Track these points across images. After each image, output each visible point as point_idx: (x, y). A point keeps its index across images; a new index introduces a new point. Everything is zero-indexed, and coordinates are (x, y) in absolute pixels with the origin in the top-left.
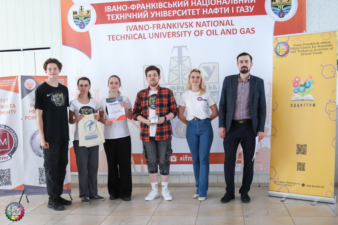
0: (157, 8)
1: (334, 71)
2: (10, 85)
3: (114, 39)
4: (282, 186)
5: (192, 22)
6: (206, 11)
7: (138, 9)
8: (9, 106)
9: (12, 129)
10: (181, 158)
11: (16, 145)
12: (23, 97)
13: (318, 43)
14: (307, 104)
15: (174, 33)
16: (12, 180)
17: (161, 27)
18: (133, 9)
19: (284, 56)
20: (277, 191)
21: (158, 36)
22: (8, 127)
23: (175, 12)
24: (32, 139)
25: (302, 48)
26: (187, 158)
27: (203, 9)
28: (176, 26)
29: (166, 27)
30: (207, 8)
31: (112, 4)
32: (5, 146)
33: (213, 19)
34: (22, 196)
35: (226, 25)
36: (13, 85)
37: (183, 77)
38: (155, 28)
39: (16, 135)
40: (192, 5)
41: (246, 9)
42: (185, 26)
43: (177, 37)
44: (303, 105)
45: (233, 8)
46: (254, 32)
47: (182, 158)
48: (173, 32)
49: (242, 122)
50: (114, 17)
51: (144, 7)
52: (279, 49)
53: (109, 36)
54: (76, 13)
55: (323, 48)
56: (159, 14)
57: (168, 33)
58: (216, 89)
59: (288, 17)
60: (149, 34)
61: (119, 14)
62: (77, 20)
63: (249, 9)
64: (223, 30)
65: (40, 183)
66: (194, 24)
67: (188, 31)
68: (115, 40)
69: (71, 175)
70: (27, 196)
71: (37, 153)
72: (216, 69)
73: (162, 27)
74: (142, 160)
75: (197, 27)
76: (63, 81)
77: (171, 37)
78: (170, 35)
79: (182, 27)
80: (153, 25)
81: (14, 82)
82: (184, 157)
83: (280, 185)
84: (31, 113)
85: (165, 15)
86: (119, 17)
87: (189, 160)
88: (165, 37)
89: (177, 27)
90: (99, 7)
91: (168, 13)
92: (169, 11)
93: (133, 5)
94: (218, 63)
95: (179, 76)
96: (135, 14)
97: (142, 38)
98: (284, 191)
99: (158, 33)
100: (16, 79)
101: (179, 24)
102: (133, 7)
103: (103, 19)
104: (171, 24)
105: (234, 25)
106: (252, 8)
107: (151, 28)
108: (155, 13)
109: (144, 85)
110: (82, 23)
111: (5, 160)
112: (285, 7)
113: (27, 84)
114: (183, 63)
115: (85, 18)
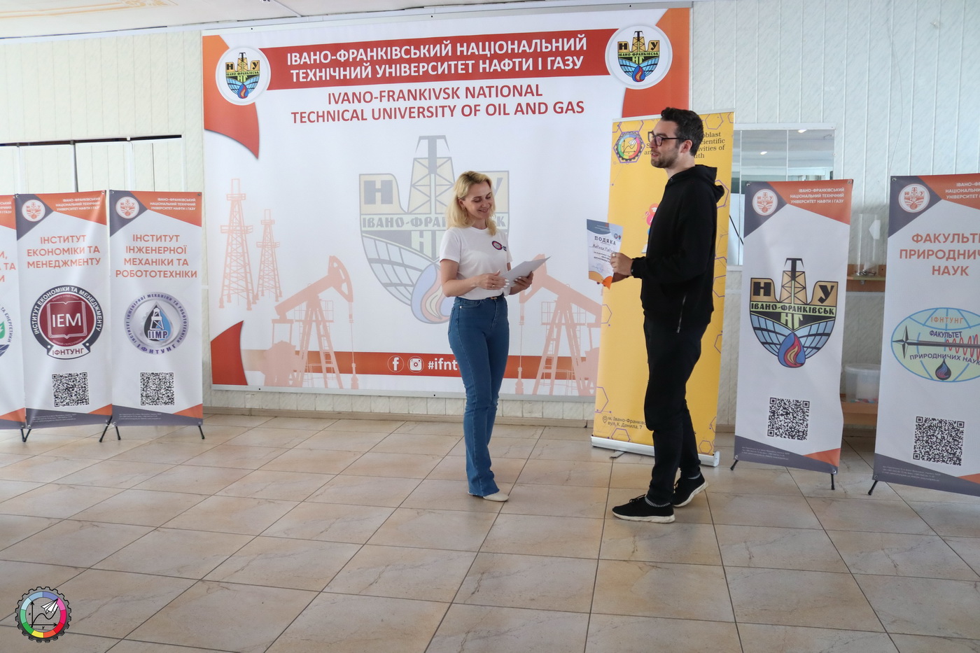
0: (389, 58)
2: (89, 208)
3: (304, 120)
4: (618, 427)
5: (458, 88)
6: (487, 66)
7: (351, 60)
8: (87, 250)
9: (91, 296)
10: (430, 364)
11: (99, 327)
12: (112, 232)
15: (421, 110)
16: (91, 394)
17: (396, 97)
18: (342, 59)
19: (633, 160)
20: (608, 438)
21: (388, 114)
22: (83, 290)
24: (129, 316)
26: (443, 365)
27: (481, 62)
28: (426, 94)
29: (406, 98)
30: (488, 58)
31: (300, 50)
32: (78, 329)
33: (499, 82)
34: (107, 427)
35: (525, 95)
36: (96, 208)
37: (437, 199)
38: (385, 99)
39: (99, 306)
40: (459, 54)
41: (567, 63)
42: (443, 95)
43: (428, 117)
45: (540, 59)
46: (583, 109)
47: (433, 364)
48: (419, 108)
50: (304, 75)
51: (364, 57)
52: (623, 147)
53: (295, 114)
54: (232, 66)
56: (393, 70)
57: (410, 108)
58: (503, 225)
59: (652, 80)
60: (373, 110)
61: (314, 70)
62: (233, 81)
63: (574, 62)
64: (519, 104)
65: (143, 403)
66: (462, 93)
67: (449, 107)
68: (305, 122)
70: (119, 427)
71: (138, 343)
72: (504, 183)
73: (399, 97)
74: (354, 365)
75: (467, 97)
76: (192, 202)
77: (414, 117)
78: (414, 112)
79: (437, 98)
80: (381, 92)
81: (98, 203)
82: (436, 362)
83: (614, 426)
84: (128, 264)
85: (405, 72)
86: (315, 75)
87: (445, 369)
88: (403, 117)
89: (427, 96)
90: (277, 56)
91: (410, 69)
92: (413, 65)
93: (342, 52)
94: (508, 172)
95: (430, 197)
96: (345, 70)
97: (359, 119)
98: (620, 437)
99: (391, 109)
100: (102, 196)
101: (432, 91)
102: (342, 56)
103: (282, 79)
104: (416, 90)
105: (541, 95)
106: (578, 61)
107: (377, 98)
108: (385, 67)
109: (361, 214)
110: (244, 86)
111: (78, 355)
112: (646, 59)
113: (121, 207)
114: (438, 171)
115: (249, 77)
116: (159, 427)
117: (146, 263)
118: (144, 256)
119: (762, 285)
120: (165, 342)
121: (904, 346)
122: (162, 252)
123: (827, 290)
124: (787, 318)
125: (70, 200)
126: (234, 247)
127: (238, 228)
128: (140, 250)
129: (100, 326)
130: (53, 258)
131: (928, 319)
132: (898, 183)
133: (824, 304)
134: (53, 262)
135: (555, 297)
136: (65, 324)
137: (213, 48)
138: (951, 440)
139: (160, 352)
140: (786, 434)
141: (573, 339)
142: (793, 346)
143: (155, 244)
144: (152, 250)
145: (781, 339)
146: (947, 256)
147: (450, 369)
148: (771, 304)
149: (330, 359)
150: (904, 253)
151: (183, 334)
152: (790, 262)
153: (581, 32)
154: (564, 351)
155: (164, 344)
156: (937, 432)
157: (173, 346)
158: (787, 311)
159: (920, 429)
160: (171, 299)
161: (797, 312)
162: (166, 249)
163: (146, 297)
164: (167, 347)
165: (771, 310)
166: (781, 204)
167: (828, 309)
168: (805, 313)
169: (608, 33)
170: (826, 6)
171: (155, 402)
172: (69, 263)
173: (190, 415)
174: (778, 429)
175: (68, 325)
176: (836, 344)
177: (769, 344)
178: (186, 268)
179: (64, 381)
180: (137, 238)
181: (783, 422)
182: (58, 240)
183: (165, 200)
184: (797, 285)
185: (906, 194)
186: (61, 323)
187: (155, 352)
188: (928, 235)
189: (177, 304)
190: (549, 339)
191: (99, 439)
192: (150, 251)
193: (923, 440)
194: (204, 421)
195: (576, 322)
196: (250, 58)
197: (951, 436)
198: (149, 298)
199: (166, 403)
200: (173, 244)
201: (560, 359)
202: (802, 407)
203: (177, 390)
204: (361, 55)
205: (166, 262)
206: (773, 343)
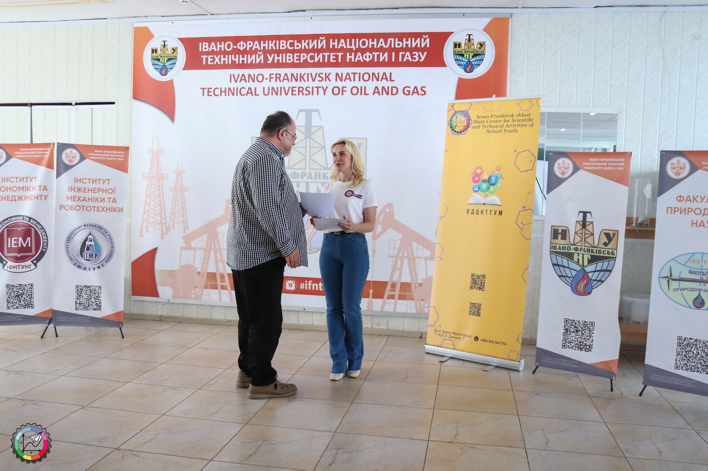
0: (278, 48)
1: (533, 161)
2: (41, 156)
3: (210, 94)
4: (446, 338)
5: (330, 73)
6: (353, 57)
7: (248, 49)
8: (38, 188)
9: (39, 224)
10: (301, 285)
11: (44, 248)
12: (58, 175)
13: (513, 116)
14: (491, 210)
15: (301, 89)
16: (36, 301)
17: (282, 78)
18: (242, 48)
19: (462, 133)
20: (438, 346)
21: (276, 92)
22: (33, 219)
23: (304, 57)
24: (68, 240)
25: (489, 121)
26: (311, 286)
27: (348, 54)
28: (305, 77)
29: (290, 80)
30: (353, 51)
31: (209, 40)
32: (28, 249)
33: (362, 70)
34: (48, 326)
35: (381, 80)
36: (45, 156)
37: (311, 158)
38: (272, 80)
39: (45, 232)
40: (331, 47)
41: (414, 56)
42: (318, 78)
43: (306, 94)
44: (485, 212)
45: (393, 53)
46: (425, 92)
47: (304, 285)
48: (299, 88)
50: (212, 60)
51: (258, 47)
52: (456, 122)
53: (203, 89)
54: (156, 51)
55: (519, 123)
56: (280, 58)
57: (292, 88)
59: (479, 72)
60: (264, 88)
61: (219, 56)
62: (157, 62)
63: (419, 56)
64: (377, 87)
65: (77, 309)
66: (332, 77)
67: (323, 87)
68: (211, 96)
69: (125, 300)
70: (56, 327)
71: (75, 262)
72: (363, 147)
73: (284, 79)
75: (336, 81)
76: (121, 154)
77: (295, 95)
78: (295, 91)
79: (314, 80)
80: (270, 74)
81: (48, 152)
82: (306, 284)
83: (443, 337)
84: (69, 201)
85: (290, 60)
86: (220, 59)
87: (313, 289)
88: (286, 94)
89: (306, 79)
90: (191, 44)
91: (293, 58)
92: (295, 55)
93: (242, 43)
94: (366, 139)
95: (305, 156)
96: (243, 57)
97: (252, 95)
98: (446, 346)
99: (278, 88)
100: (51, 147)
101: (310, 75)
102: (241, 46)
103: (195, 62)
104: (297, 74)
105: (394, 81)
106: (423, 55)
107: (267, 79)
108: (274, 56)
110: (164, 67)
111: (27, 269)
112: (475, 56)
113: (66, 156)
114: (313, 136)
115: (169, 60)
116: (88, 327)
117: (83, 200)
118: (82, 195)
119: (560, 231)
120: (96, 261)
121: (668, 281)
122: (97, 192)
123: (610, 237)
124: (578, 257)
125: (26, 149)
126: (153, 190)
127: (156, 176)
128: (79, 190)
129: (46, 247)
130: (11, 193)
131: (688, 261)
132: (666, 156)
133: (608, 247)
134: (11, 197)
135: (400, 236)
136: (18, 245)
137: (142, 36)
138: (704, 355)
139: (92, 269)
140: (576, 347)
141: (413, 270)
142: (583, 278)
143: (91, 186)
144: (89, 190)
145: (574, 273)
146: (702, 213)
147: (317, 289)
148: (567, 246)
149: (224, 279)
150: (670, 209)
152: (581, 214)
153: (426, 34)
154: (406, 279)
155: (95, 263)
156: (693, 349)
157: (102, 265)
158: (579, 252)
159: (680, 346)
160: (102, 229)
161: (586, 253)
162: (99, 190)
163: (83, 226)
164: (98, 265)
165: (566, 251)
166: (576, 169)
167: (610, 251)
168: (593, 254)
169: (446, 35)
170: (613, 20)
171: (86, 308)
172: (23, 198)
173: (114, 319)
174: (570, 343)
175: (20, 246)
176: (615, 279)
177: (564, 277)
178: (114, 205)
179: (15, 289)
180: (77, 180)
181: (574, 338)
182: (15, 179)
183: (100, 151)
184: (587, 232)
185: (672, 164)
186: (15, 244)
187: (88, 269)
188: (689, 196)
189: (106, 233)
190: (394, 268)
191: (41, 336)
192: (87, 191)
193: (682, 355)
194: (124, 324)
195: (415, 256)
196: (171, 45)
197: (704, 352)
198: (85, 227)
199: (94, 309)
200: (105, 186)
201: (402, 284)
202: (588, 327)
203: (104, 299)
204: (256, 46)
205: (99, 200)
206: (567, 277)
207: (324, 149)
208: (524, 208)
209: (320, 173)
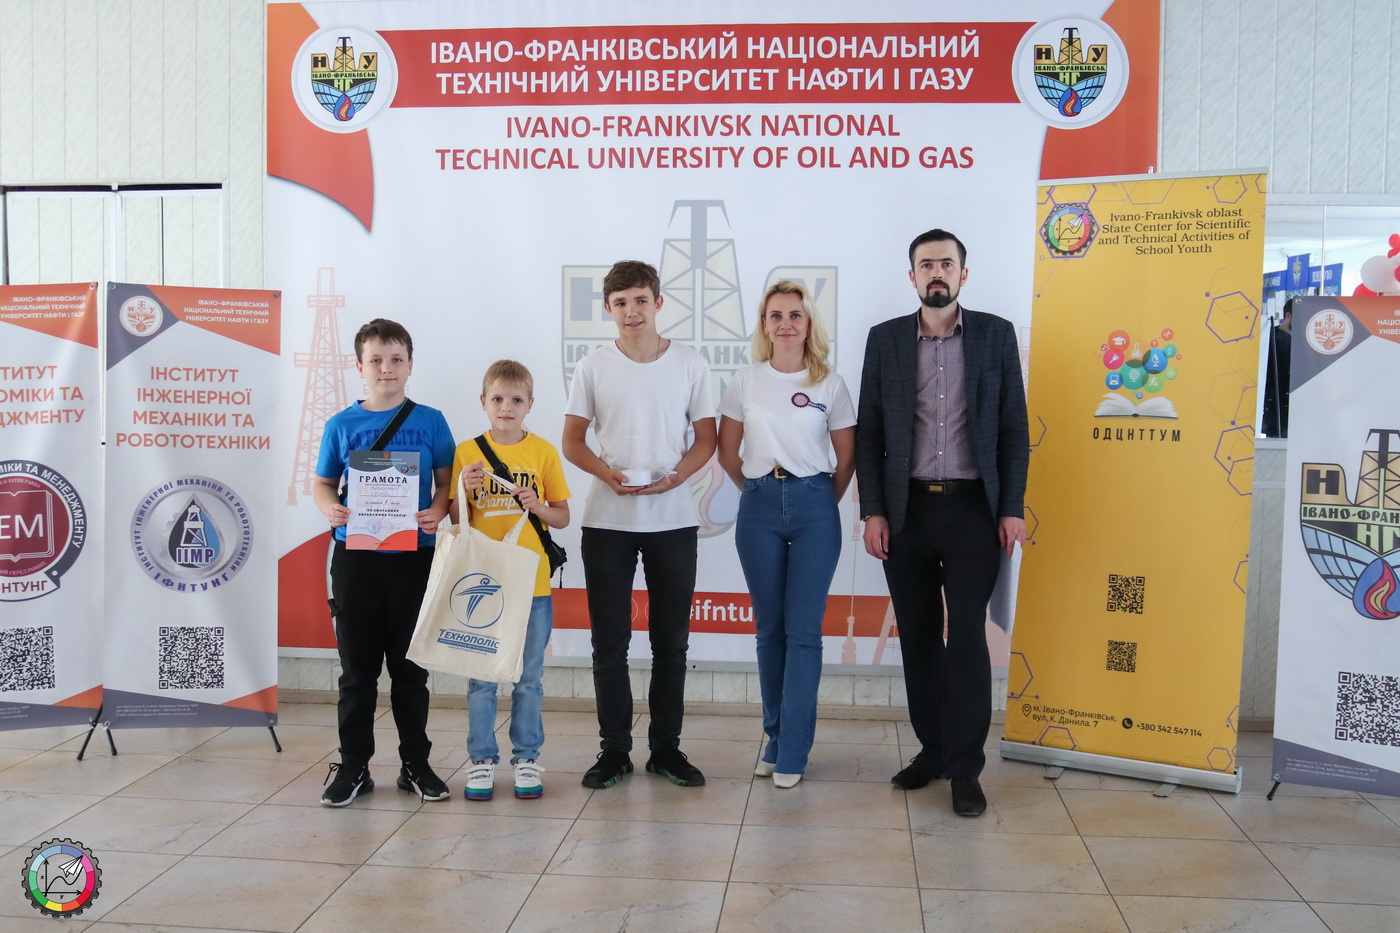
0: (622, 57)
1: (1252, 318)
2: (64, 315)
3: (459, 164)
4: (1052, 724)
5: (748, 117)
6: (801, 79)
7: (550, 59)
8: (58, 394)
9: (65, 481)
11: (78, 540)
12: (111, 362)
13: (1199, 215)
14: (1152, 431)
15: (680, 153)
16: (58, 668)
17: (633, 128)
18: (535, 57)
19: (1076, 254)
20: (1034, 743)
21: (620, 159)
22: (49, 470)
23: (685, 78)
24: (139, 519)
25: (1139, 228)
26: (710, 612)
27: (790, 71)
28: (690, 126)
29: (653, 131)
31: (456, 37)
32: (38, 543)
33: (823, 109)
34: (92, 731)
35: (869, 133)
36: (76, 315)
37: (706, 313)
38: (613, 132)
39: (80, 501)
40: (750, 56)
41: (944, 78)
42: (720, 127)
43: (691, 165)
44: (1137, 434)
45: (897, 71)
46: (971, 161)
48: (675, 150)
49: (939, 489)
50: (462, 83)
51: (575, 54)
52: (1058, 229)
53: (443, 152)
54: (324, 61)
55: (1214, 231)
56: (629, 80)
57: (660, 150)
59: (1094, 113)
60: (590, 150)
61: (480, 75)
62: (326, 89)
63: (956, 78)
64: (858, 150)
65: (163, 685)
66: (754, 125)
67: (732, 149)
68: (462, 168)
69: (279, 658)
70: (113, 732)
71: (156, 570)
72: (828, 287)
73: (639, 130)
75: (763, 134)
76: (262, 309)
77: (667, 166)
78: (666, 157)
79: (710, 133)
80: (606, 119)
81: (83, 306)
83: (1044, 722)
84: (140, 423)
85: (652, 85)
86: (482, 83)
87: (715, 618)
88: (645, 165)
89: (691, 130)
90: (411, 46)
91: (660, 79)
92: (665, 73)
93: (535, 44)
94: (836, 268)
95: (693, 309)
96: (539, 77)
97: (563, 167)
98: (1055, 742)
99: (623, 150)
100: (89, 294)
101: (700, 121)
102: (534, 51)
103: (419, 89)
104: (670, 118)
105: (898, 134)
106: (965, 76)
107: (598, 129)
108: (615, 75)
109: (564, 338)
110: (345, 99)
111: (36, 593)
112: (1083, 77)
113: (130, 316)
114: (709, 263)
115: (356, 83)
117: (174, 421)
118: (170, 408)
119: (1323, 475)
120: (210, 569)
122: (206, 400)
124: (1369, 533)
125: (27, 299)
126: (320, 392)
127: (328, 358)
128: (164, 396)
129: (81, 537)
136: (13, 534)
137: (287, 25)
139: (199, 588)
140: (1369, 736)
142: (1381, 581)
143: (192, 386)
144: (186, 397)
145: (1359, 569)
147: (724, 619)
148: (1340, 508)
151: (242, 554)
152: (1376, 436)
153: (970, 26)
155: (208, 573)
157: (224, 576)
158: (1370, 521)
160: (220, 489)
161: (1389, 523)
162: (212, 395)
163: (175, 484)
164: (214, 578)
165: (1340, 519)
166: (1360, 335)
169: (1017, 30)
171: (186, 683)
172: (22, 418)
173: (256, 707)
174: (1354, 726)
175: (17, 536)
177: (1336, 577)
178: (248, 431)
179: (6, 643)
180: (158, 373)
181: (1363, 716)
183: (212, 303)
184: (1390, 476)
186: (4, 531)
187: (189, 588)
189: (232, 498)
191: (77, 755)
192: (182, 399)
194: (279, 717)
198: (181, 487)
199: (207, 685)
200: (226, 387)
203: (229, 659)
204: (570, 50)
205: (212, 420)
206: (1343, 577)
207: (737, 293)
208: (1233, 423)
209: (727, 349)
